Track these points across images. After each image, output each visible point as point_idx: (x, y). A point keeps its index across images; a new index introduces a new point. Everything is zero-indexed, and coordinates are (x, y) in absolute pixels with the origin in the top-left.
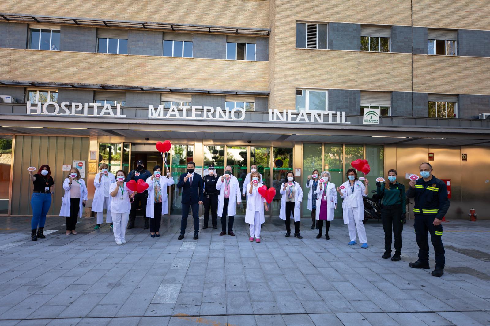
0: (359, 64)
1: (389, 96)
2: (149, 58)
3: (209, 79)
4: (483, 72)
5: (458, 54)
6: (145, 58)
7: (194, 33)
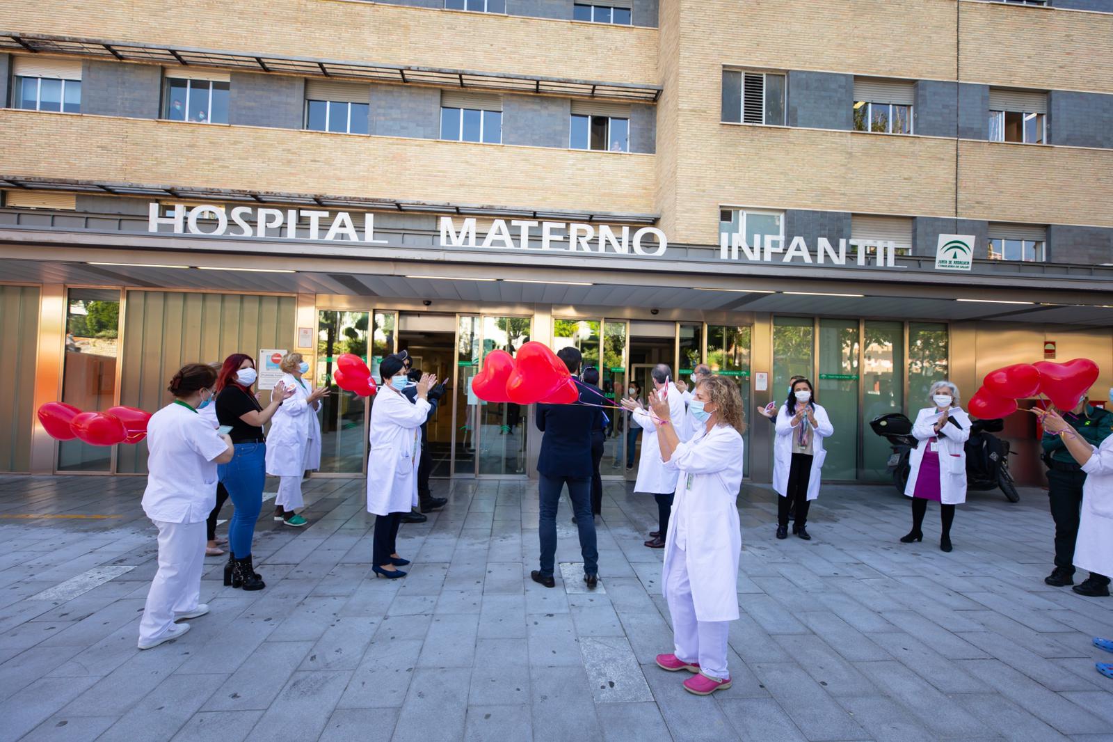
0: (849, 158)
1: (908, 226)
2: (413, 142)
3: (534, 189)
4: (1099, 179)
5: (1049, 141)
6: (404, 142)
7: (505, 94)
